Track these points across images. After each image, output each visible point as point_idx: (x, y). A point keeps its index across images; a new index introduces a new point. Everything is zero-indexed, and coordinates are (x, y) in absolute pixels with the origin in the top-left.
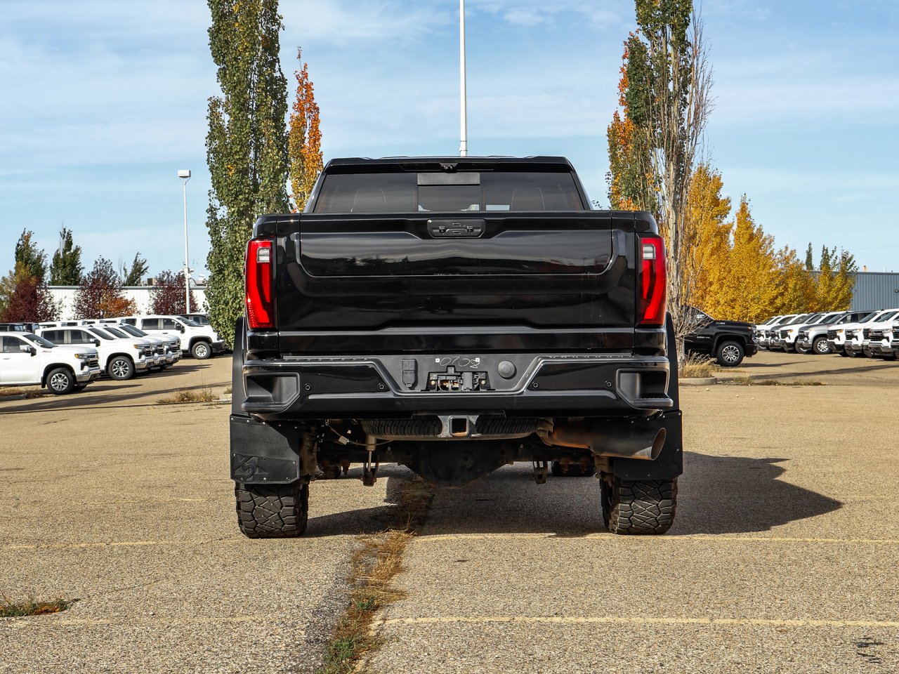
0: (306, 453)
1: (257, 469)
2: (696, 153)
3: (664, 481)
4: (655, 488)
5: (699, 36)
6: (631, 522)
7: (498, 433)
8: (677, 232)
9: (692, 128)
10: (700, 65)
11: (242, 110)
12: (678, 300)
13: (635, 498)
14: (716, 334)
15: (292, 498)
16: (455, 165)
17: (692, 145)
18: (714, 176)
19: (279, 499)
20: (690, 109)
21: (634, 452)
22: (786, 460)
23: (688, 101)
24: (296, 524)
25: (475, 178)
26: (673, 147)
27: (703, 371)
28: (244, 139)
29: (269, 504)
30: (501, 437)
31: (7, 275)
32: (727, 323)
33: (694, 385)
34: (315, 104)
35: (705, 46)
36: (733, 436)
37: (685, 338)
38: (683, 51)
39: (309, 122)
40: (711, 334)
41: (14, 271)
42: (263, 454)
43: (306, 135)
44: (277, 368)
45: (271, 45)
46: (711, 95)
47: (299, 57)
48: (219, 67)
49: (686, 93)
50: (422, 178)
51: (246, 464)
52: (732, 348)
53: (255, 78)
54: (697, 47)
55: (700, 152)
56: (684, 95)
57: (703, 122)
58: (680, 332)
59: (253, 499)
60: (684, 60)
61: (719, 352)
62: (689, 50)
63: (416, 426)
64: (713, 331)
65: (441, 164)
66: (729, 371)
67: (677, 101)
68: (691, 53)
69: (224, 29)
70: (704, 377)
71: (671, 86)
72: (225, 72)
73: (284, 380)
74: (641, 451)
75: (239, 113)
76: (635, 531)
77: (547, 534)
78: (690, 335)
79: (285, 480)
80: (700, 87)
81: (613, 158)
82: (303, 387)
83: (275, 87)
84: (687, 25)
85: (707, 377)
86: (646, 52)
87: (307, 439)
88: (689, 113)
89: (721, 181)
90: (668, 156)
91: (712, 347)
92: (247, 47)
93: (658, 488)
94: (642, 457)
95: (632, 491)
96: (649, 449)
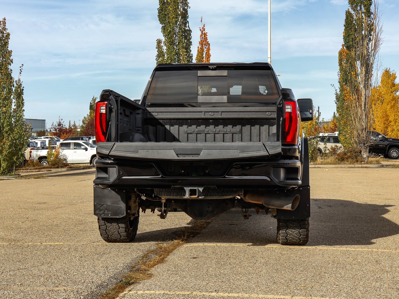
0: (133, 203)
1: (106, 211)
2: (375, 62)
3: (302, 220)
4: (297, 223)
5: (377, 9)
6: (287, 239)
7: (215, 196)
8: (366, 98)
9: (373, 51)
10: (377, 23)
11: (172, 45)
12: (365, 129)
13: (288, 228)
14: (388, 144)
15: (124, 225)
16: (215, 66)
17: (373, 59)
18: (393, 74)
19: (118, 224)
20: (372, 43)
21: (283, 206)
22: (393, 206)
23: (371, 39)
24: (127, 236)
25: (225, 73)
26: (364, 60)
27: (377, 161)
28: (172, 57)
29: (113, 227)
30: (218, 198)
31: (86, 116)
32: (393, 139)
33: (372, 168)
34: (208, 42)
35: (379, 14)
36: (375, 193)
37: (369, 146)
38: (369, 16)
39: (205, 50)
40: (385, 144)
41: (89, 114)
42: (109, 204)
43: (204, 55)
44: (108, 164)
45: (185, 15)
46: (382, 36)
47: (201, 21)
48: (162, 26)
49: (371, 35)
50: (200, 73)
51: (101, 208)
52: (395, 151)
53: (177, 30)
54: (376, 14)
55: (377, 62)
56: (370, 37)
57: (378, 49)
58: (366, 143)
59: (105, 224)
60: (370, 21)
61: (389, 152)
62: (372, 16)
63: (176, 192)
64: (386, 143)
65: (209, 66)
66: (393, 161)
67: (366, 39)
68: (373, 18)
69: (164, 9)
70: (377, 164)
71: (363, 32)
72: (165, 28)
73: (111, 169)
74: (287, 206)
75: (170, 46)
76: (290, 244)
77: (248, 244)
78: (371, 145)
79: (119, 216)
80: (377, 33)
81: (340, 64)
82: (119, 173)
83: (187, 34)
84: (371, 4)
85: (379, 164)
86: (353, 17)
87: (134, 196)
88: (372, 45)
89: (396, 76)
90: (362, 64)
91: (386, 150)
92: (174, 17)
93: (299, 223)
94: (287, 209)
95: (286, 224)
96: (290, 205)
